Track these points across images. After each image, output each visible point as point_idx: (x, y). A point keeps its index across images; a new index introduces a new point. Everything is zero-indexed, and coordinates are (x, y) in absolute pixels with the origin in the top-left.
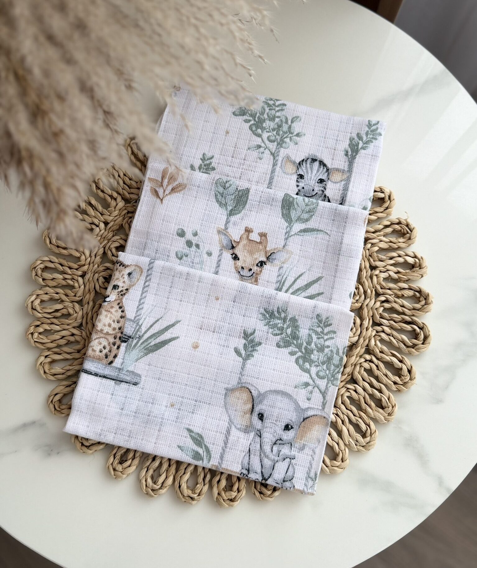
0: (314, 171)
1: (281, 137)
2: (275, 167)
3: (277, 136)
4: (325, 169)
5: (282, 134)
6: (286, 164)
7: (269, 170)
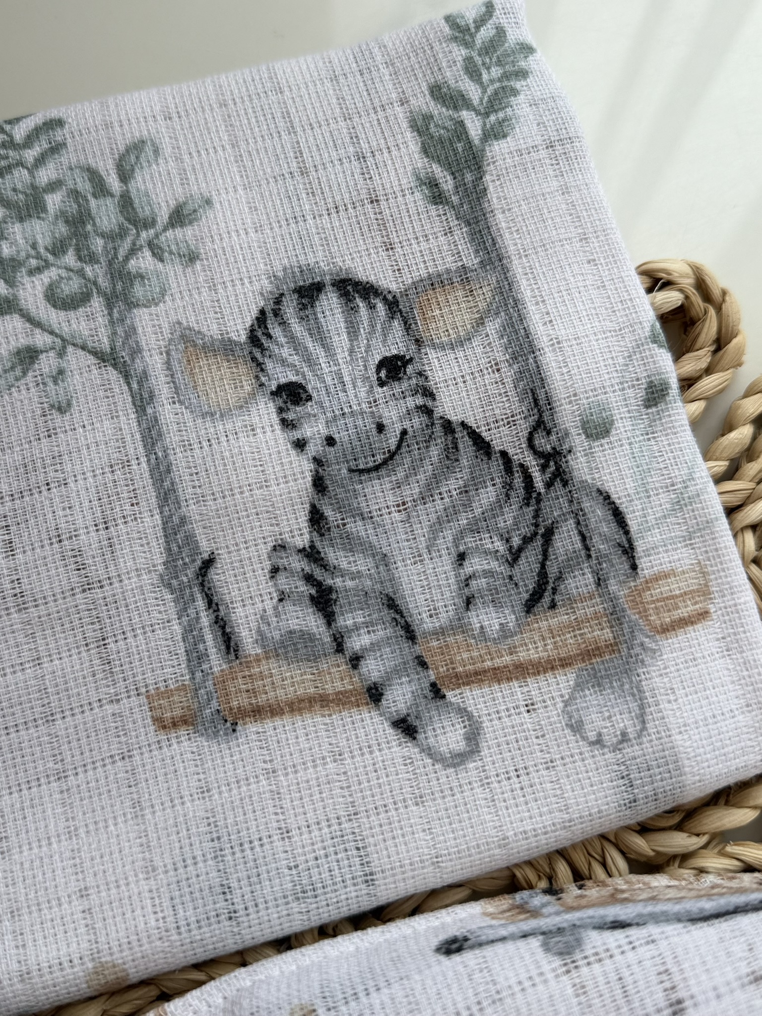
0: (336, 338)
1: (110, 263)
2: (149, 411)
3: (88, 270)
4: (380, 306)
5: (105, 247)
6: (192, 374)
7: (128, 438)
